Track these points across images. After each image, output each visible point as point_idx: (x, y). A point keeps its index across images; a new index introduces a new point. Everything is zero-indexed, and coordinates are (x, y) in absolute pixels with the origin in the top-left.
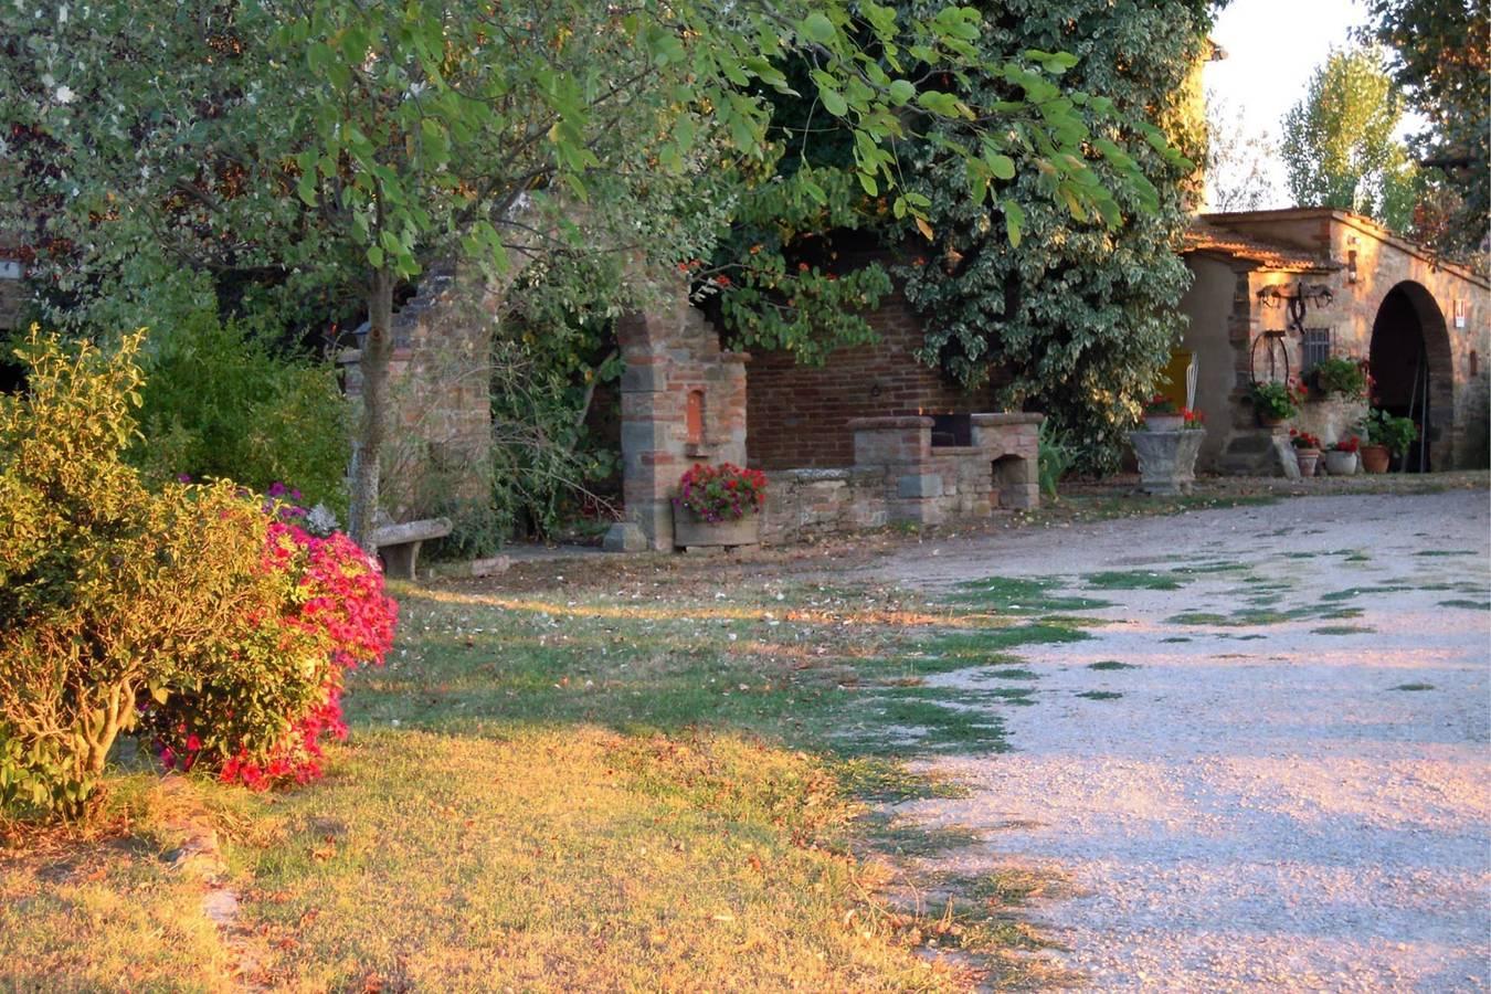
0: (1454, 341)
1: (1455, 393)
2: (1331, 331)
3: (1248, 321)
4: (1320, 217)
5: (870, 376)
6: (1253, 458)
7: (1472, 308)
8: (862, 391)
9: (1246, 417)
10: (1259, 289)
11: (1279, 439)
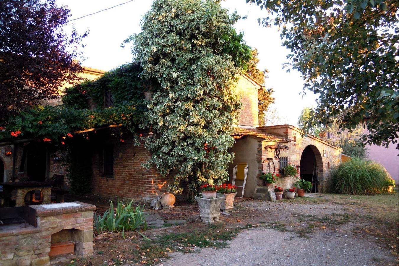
0: (324, 160)
1: (324, 172)
2: (288, 158)
3: (261, 155)
4: (285, 127)
5: (142, 170)
6: (263, 195)
7: (328, 152)
8: (140, 174)
9: (261, 183)
10: (265, 146)
11: (270, 190)
